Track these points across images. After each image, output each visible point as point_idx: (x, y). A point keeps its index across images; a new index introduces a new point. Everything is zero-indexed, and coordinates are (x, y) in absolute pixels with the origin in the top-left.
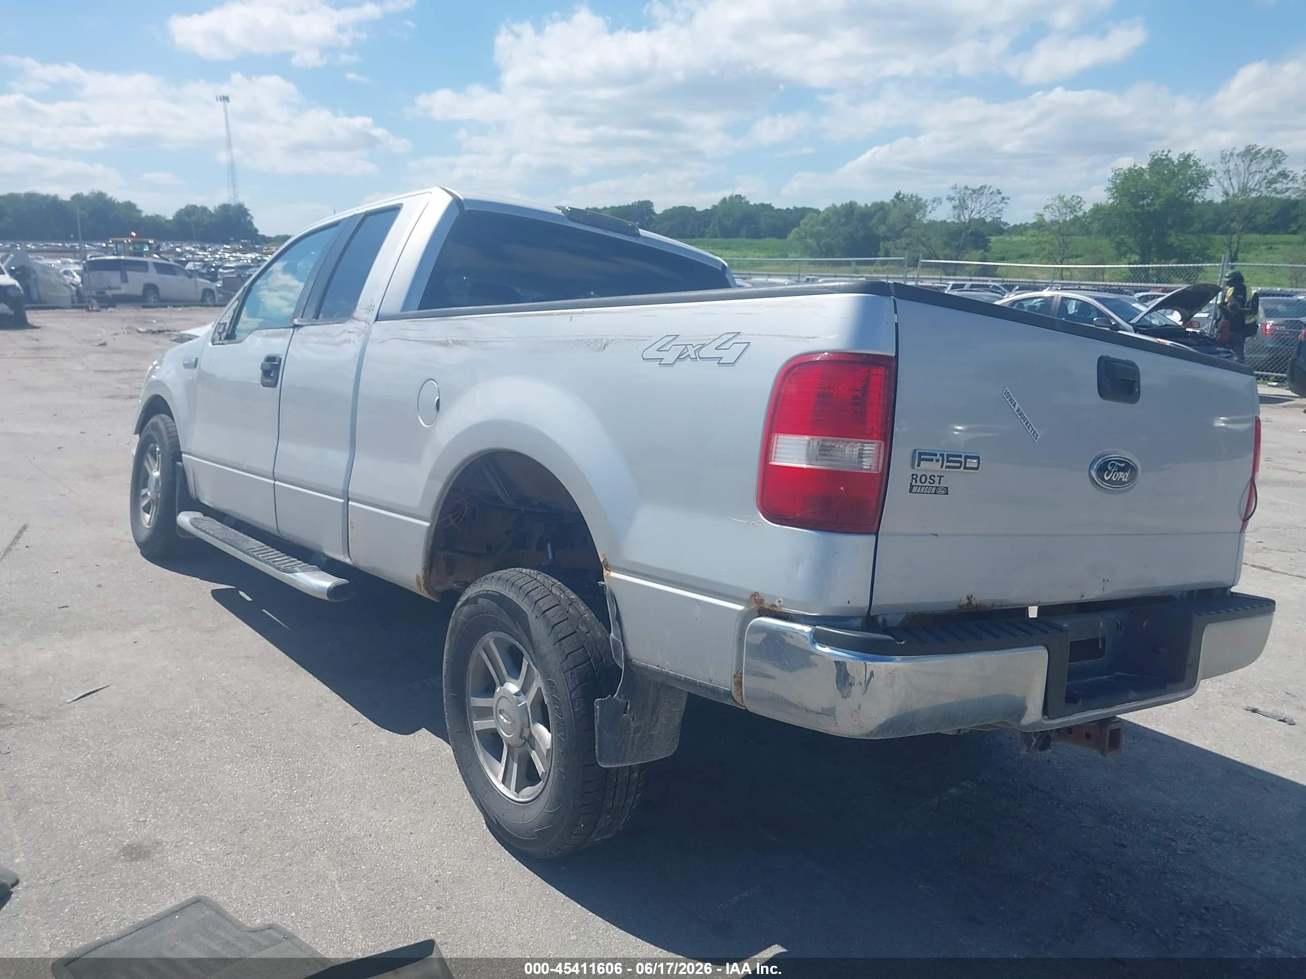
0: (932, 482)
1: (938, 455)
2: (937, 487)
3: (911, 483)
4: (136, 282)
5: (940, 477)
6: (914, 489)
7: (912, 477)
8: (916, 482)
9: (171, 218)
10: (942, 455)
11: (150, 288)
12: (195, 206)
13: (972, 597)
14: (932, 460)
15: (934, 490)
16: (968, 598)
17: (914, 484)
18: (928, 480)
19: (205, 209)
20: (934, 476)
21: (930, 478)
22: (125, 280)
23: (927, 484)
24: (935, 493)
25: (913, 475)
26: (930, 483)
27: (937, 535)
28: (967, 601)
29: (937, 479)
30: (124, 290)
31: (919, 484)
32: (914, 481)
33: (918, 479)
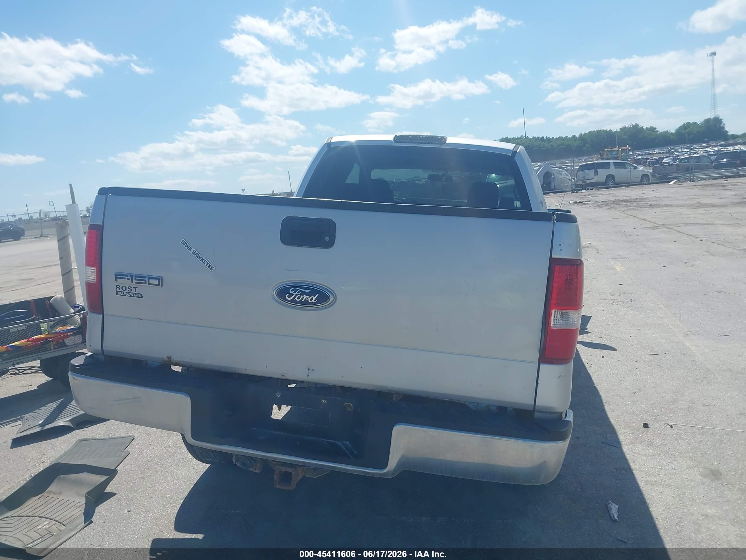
0: (130, 290)
1: (129, 276)
2: (134, 293)
3: (116, 290)
4: (602, 175)
5: (135, 288)
6: (119, 293)
7: (116, 287)
8: (119, 290)
9: (674, 132)
10: (132, 276)
11: (610, 177)
12: (689, 123)
13: (171, 357)
14: (125, 278)
15: (132, 295)
16: (168, 357)
17: (118, 290)
18: (127, 289)
19: (695, 124)
20: (131, 287)
21: (128, 288)
22: (596, 174)
23: (127, 291)
24: (134, 296)
25: (116, 286)
26: (128, 290)
27: (141, 319)
28: (168, 359)
29: (133, 289)
30: (596, 179)
31: (121, 290)
32: (118, 289)
33: (120, 288)
